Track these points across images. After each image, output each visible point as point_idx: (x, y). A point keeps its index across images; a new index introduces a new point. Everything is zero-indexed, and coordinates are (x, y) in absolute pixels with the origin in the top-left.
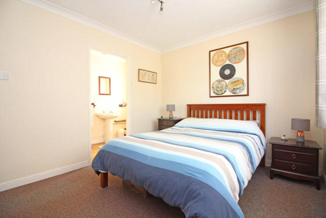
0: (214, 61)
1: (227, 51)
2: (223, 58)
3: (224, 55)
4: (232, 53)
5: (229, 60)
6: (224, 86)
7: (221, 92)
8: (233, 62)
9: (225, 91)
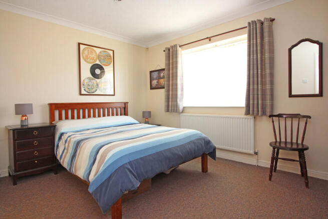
0: (85, 57)
1: (98, 51)
2: (93, 56)
3: (94, 54)
4: (102, 55)
5: (100, 61)
6: (95, 84)
7: (93, 91)
8: (103, 63)
9: (96, 90)
